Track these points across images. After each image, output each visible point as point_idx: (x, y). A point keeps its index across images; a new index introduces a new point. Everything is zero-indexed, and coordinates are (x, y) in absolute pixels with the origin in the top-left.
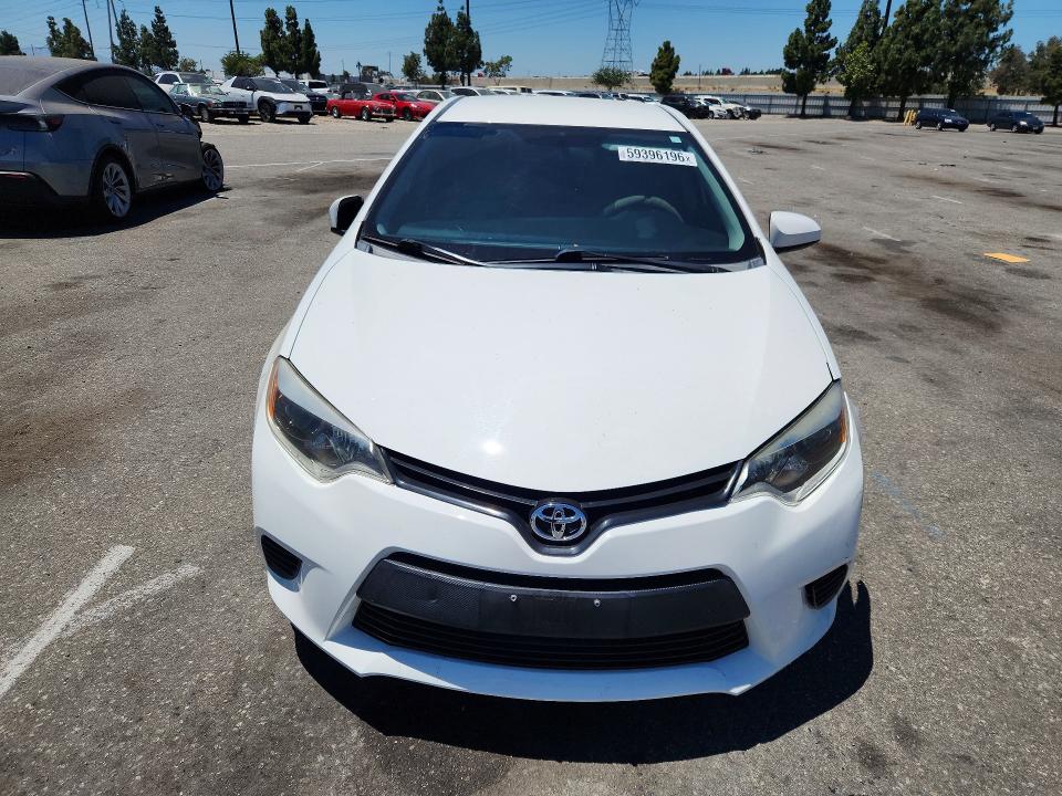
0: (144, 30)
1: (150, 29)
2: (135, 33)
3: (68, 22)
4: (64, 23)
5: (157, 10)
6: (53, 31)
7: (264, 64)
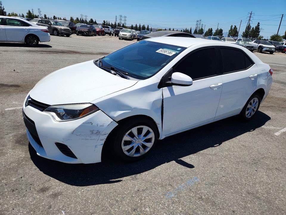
0: (253, 28)
1: (254, 28)
2: (250, 29)
3: (235, 26)
4: (234, 27)
5: (259, 23)
6: (231, 28)
7: (284, 38)
